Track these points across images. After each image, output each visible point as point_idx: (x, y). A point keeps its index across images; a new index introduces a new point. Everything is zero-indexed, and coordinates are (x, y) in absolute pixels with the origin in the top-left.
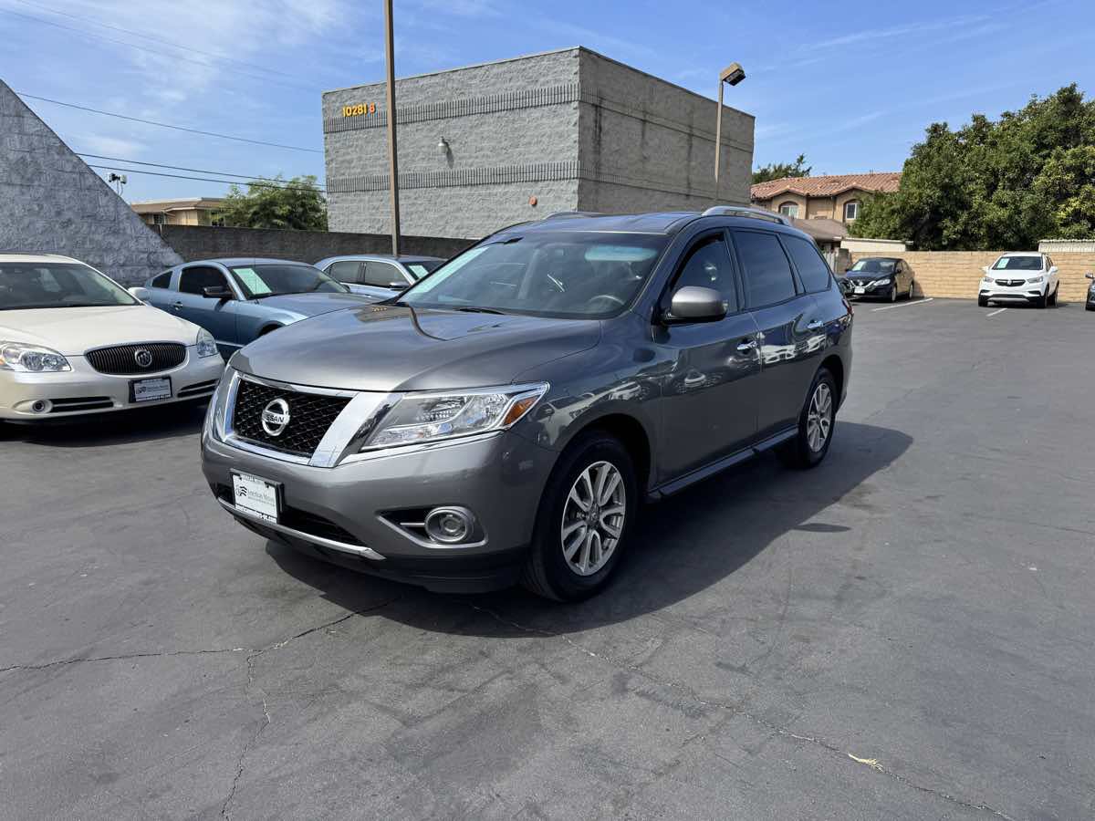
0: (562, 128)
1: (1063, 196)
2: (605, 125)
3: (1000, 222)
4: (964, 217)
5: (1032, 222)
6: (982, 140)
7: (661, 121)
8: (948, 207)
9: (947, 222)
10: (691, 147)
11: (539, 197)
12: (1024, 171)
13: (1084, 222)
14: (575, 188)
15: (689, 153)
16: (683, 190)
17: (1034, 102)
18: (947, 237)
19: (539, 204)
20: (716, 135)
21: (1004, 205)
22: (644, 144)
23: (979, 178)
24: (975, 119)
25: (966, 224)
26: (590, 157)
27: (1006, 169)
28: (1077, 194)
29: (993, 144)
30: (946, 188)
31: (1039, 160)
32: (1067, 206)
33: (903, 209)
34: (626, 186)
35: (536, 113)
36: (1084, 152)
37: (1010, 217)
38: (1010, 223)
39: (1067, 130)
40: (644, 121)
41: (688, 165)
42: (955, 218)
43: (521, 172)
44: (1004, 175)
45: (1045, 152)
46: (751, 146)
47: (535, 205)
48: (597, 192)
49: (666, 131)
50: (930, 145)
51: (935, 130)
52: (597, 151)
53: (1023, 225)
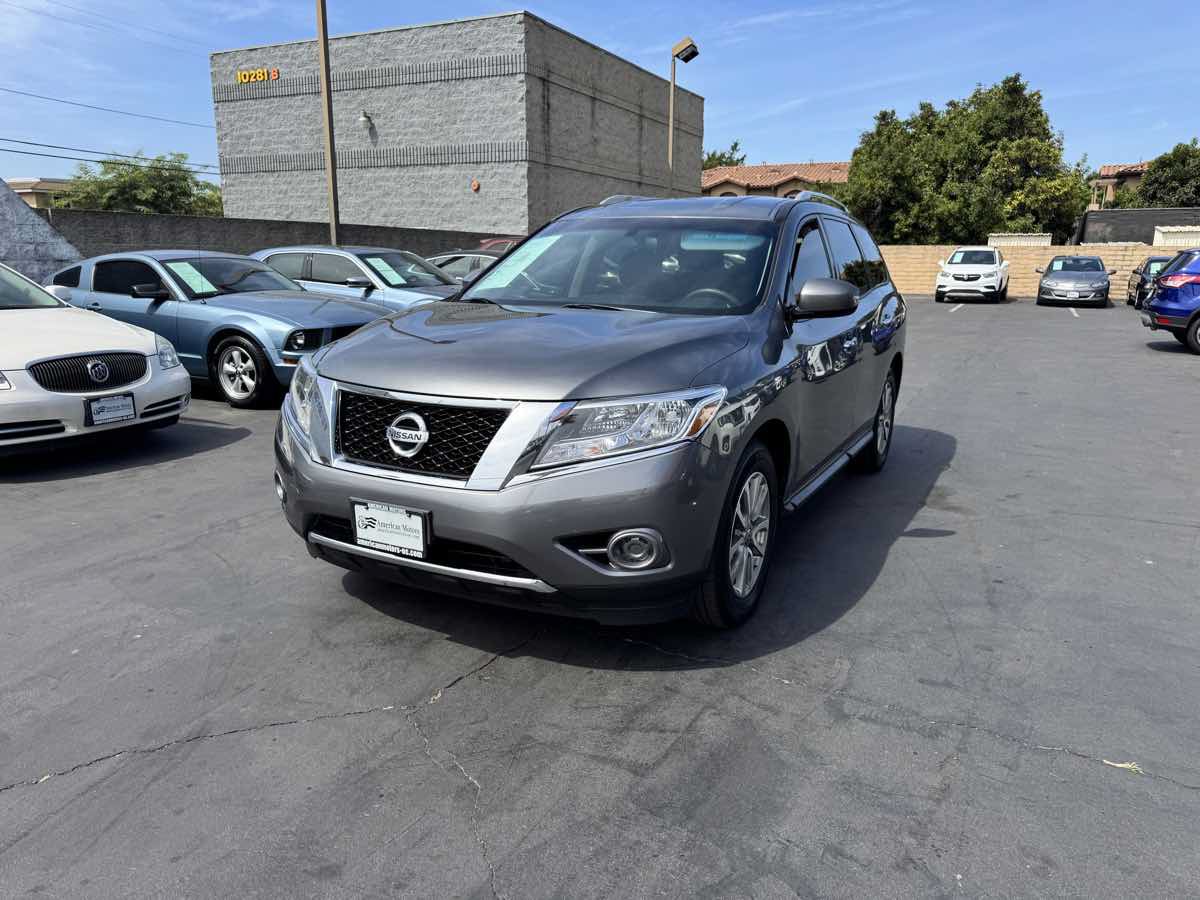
0: (506, 104)
1: (1009, 190)
2: (554, 102)
3: (951, 215)
4: (915, 209)
5: (980, 216)
6: (930, 127)
7: (611, 99)
8: (899, 198)
9: (899, 215)
10: (641, 129)
11: (482, 181)
12: (972, 162)
13: (1029, 215)
14: (524, 171)
15: (641, 136)
16: (635, 177)
17: (979, 91)
18: (899, 230)
19: (481, 190)
20: (668, 117)
21: (953, 198)
22: (594, 125)
23: (928, 169)
24: (923, 107)
25: (917, 217)
26: (539, 137)
27: (955, 160)
28: (1022, 187)
29: (941, 134)
30: (896, 179)
31: (986, 152)
32: (1013, 199)
33: (855, 201)
34: (577, 171)
35: (476, 86)
36: (1028, 143)
37: (960, 210)
38: (959, 217)
39: (1011, 121)
40: (594, 99)
41: (639, 151)
42: (907, 211)
43: (459, 152)
44: (952, 167)
45: (992, 143)
46: (702, 131)
47: (477, 190)
48: (548, 177)
49: (616, 110)
50: (879, 133)
51: (885, 118)
52: (546, 131)
53: (972, 219)
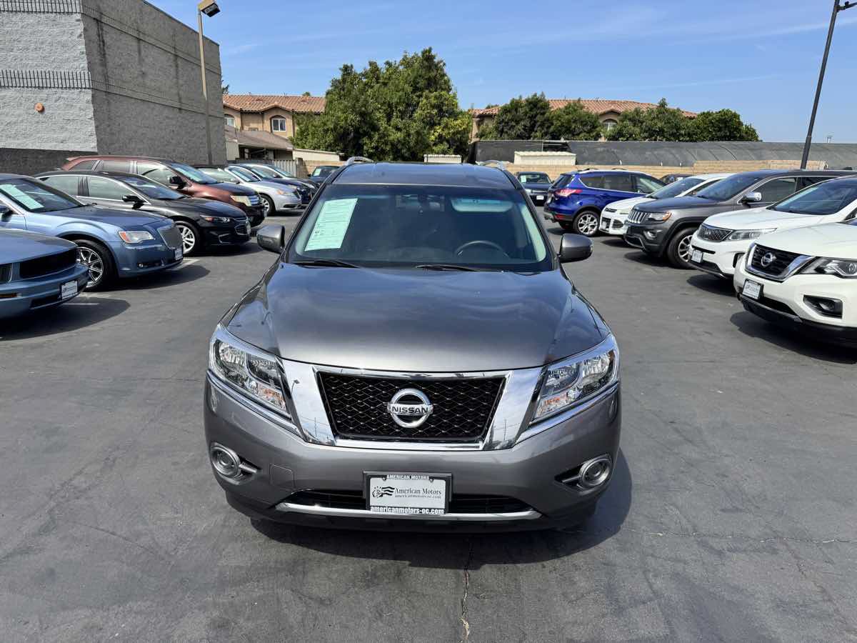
0: (65, 38)
1: (432, 125)
2: (107, 39)
3: (399, 141)
4: (376, 137)
5: (417, 143)
6: (378, 79)
7: (152, 41)
8: (365, 129)
9: (365, 140)
10: (177, 66)
11: (46, 104)
12: (408, 105)
13: (445, 143)
14: (89, 98)
15: (177, 72)
16: (177, 105)
17: (406, 56)
18: (367, 151)
19: (46, 111)
20: (200, 60)
21: (398, 129)
22: (141, 61)
23: (381, 108)
24: (371, 64)
25: (378, 142)
26: (99, 69)
27: (397, 103)
28: (439, 124)
29: (385, 84)
30: (363, 115)
31: (416, 99)
32: (435, 132)
33: (335, 128)
34: (132, 98)
35: (31, 19)
36: (441, 95)
37: (404, 139)
38: (404, 143)
39: (429, 79)
40: (139, 40)
41: (177, 83)
42: (370, 138)
43: (19, 76)
44: (396, 108)
45: (418, 93)
46: (220, 70)
47: (42, 111)
48: (109, 103)
49: (156, 50)
50: (344, 80)
51: (347, 70)
52: (104, 64)
53: (412, 144)
